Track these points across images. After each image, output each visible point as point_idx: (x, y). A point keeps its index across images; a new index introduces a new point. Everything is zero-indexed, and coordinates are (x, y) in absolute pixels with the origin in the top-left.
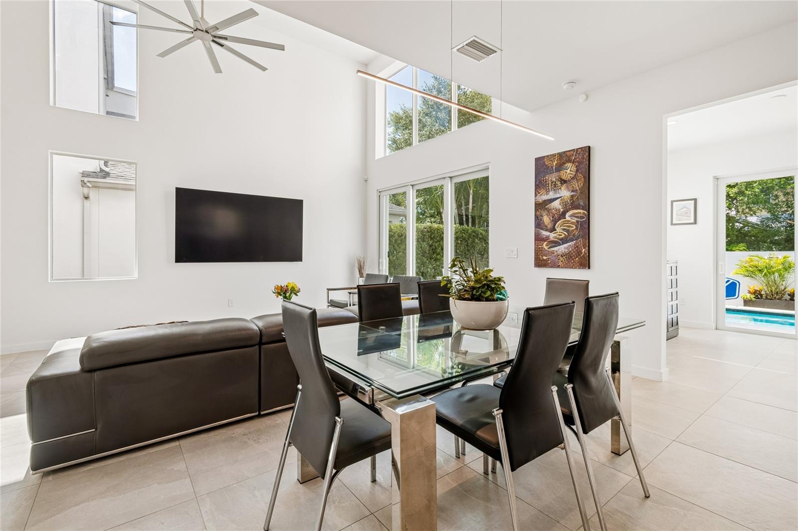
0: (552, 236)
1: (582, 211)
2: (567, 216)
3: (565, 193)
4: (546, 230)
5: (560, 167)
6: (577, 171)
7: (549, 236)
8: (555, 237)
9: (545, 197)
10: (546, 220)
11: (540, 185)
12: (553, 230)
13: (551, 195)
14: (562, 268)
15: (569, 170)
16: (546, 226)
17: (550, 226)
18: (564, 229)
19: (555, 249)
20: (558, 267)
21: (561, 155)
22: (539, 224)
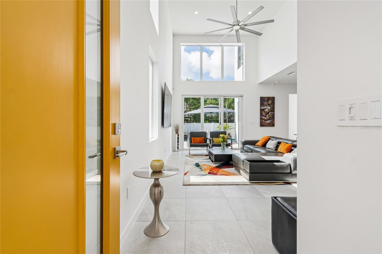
0: (265, 118)
1: (273, 112)
2: (269, 113)
3: (269, 108)
4: (264, 117)
5: (268, 101)
6: (272, 102)
7: (264, 118)
8: (266, 119)
9: (263, 108)
10: (264, 114)
11: (262, 104)
12: (266, 117)
13: (265, 108)
14: (268, 126)
15: (270, 102)
16: (264, 116)
17: (265, 116)
18: (269, 117)
19: (266, 122)
20: (267, 126)
21: (268, 98)
22: (261, 115)
